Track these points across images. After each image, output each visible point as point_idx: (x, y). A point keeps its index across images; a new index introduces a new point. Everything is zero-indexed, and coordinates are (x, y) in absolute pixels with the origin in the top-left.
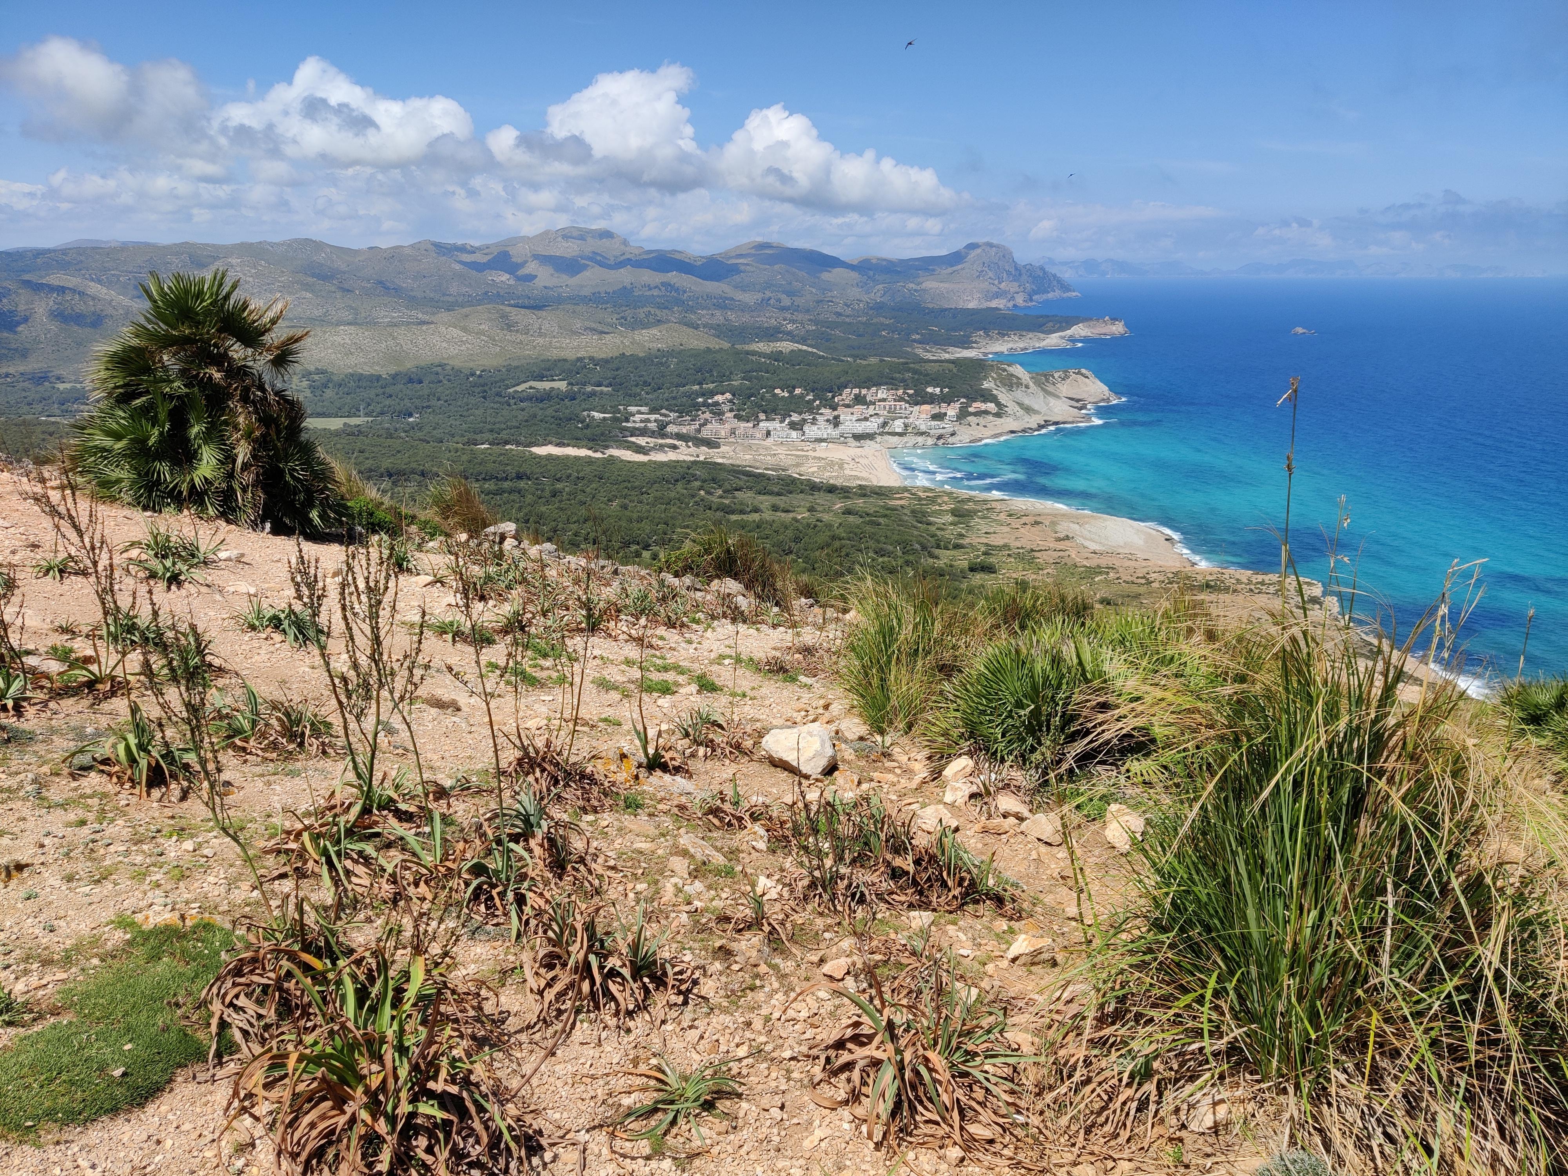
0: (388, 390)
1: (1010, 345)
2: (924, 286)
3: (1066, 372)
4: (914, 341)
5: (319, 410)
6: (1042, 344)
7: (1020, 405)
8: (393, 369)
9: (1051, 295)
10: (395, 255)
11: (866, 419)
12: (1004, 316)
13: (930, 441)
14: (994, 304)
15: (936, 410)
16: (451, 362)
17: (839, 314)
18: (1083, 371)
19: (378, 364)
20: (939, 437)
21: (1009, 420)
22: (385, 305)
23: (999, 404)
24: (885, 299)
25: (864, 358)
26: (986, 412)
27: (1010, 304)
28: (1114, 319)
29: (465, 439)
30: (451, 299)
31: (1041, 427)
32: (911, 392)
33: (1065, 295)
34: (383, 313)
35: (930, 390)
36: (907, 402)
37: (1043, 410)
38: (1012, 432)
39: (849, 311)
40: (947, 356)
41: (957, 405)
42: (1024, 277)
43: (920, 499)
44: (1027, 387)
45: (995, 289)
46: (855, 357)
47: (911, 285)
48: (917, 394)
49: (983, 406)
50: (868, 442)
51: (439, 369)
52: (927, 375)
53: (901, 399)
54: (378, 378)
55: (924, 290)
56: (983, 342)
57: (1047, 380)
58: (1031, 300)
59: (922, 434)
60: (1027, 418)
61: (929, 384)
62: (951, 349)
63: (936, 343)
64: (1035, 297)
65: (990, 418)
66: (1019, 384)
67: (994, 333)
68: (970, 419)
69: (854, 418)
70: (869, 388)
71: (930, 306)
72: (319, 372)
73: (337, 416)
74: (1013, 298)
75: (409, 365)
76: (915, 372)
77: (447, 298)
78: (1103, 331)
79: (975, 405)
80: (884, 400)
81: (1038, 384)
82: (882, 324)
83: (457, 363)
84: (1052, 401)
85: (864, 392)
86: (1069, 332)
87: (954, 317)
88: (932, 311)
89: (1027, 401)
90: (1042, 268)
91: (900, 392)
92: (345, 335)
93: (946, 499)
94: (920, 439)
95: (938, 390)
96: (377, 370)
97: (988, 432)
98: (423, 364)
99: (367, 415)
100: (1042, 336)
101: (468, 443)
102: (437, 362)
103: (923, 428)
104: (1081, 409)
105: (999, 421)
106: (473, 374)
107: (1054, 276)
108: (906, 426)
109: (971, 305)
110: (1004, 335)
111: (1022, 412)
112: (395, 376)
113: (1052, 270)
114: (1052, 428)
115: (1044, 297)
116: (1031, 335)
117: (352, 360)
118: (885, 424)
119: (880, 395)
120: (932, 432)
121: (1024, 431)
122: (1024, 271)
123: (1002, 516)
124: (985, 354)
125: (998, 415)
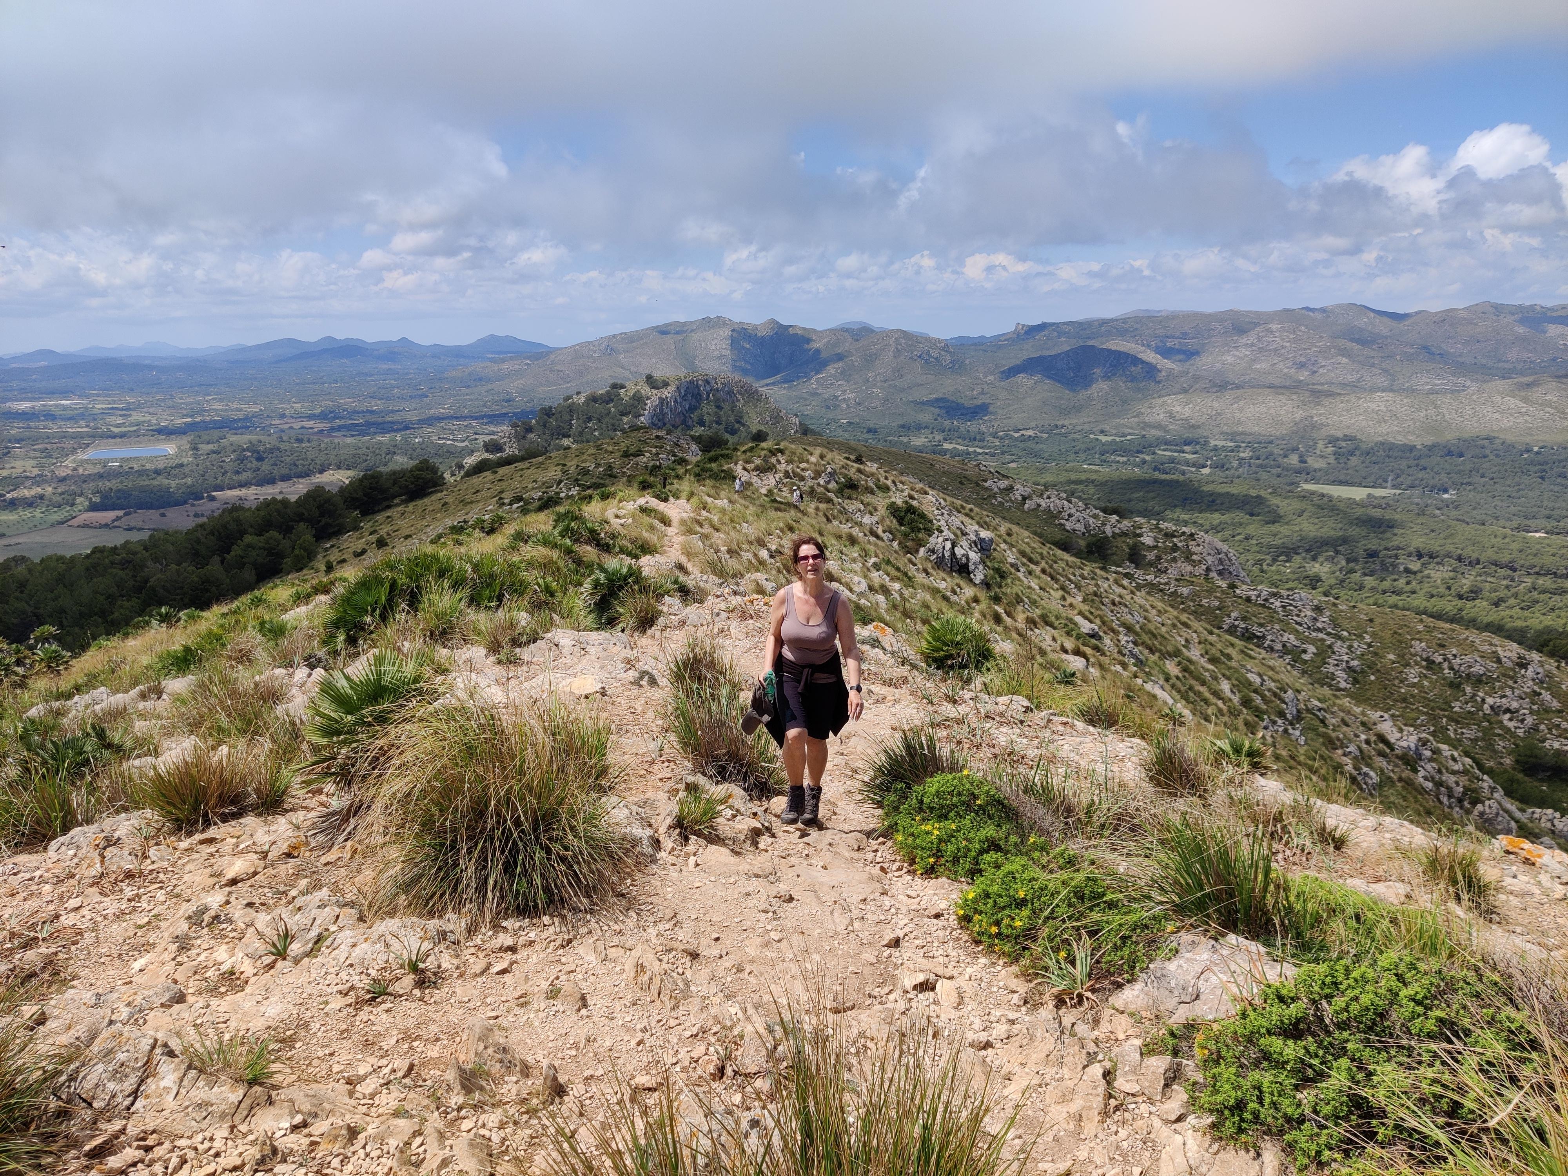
0: (1423, 462)
5: (1342, 478)
8: (1429, 440)
10: (1447, 318)
16: (1502, 436)
19: (1413, 433)
22: (1428, 371)
29: (1515, 524)
30: (1506, 366)
34: (1424, 380)
51: (1486, 442)
54: (1412, 448)
72: (1346, 438)
73: (1360, 485)
75: (1449, 436)
77: (1501, 365)
83: (1510, 438)
92: (1380, 402)
96: (1412, 439)
98: (1466, 436)
99: (1394, 487)
101: (1518, 529)
102: (1484, 434)
106: (1528, 451)
112: (1431, 448)
117: (1384, 428)
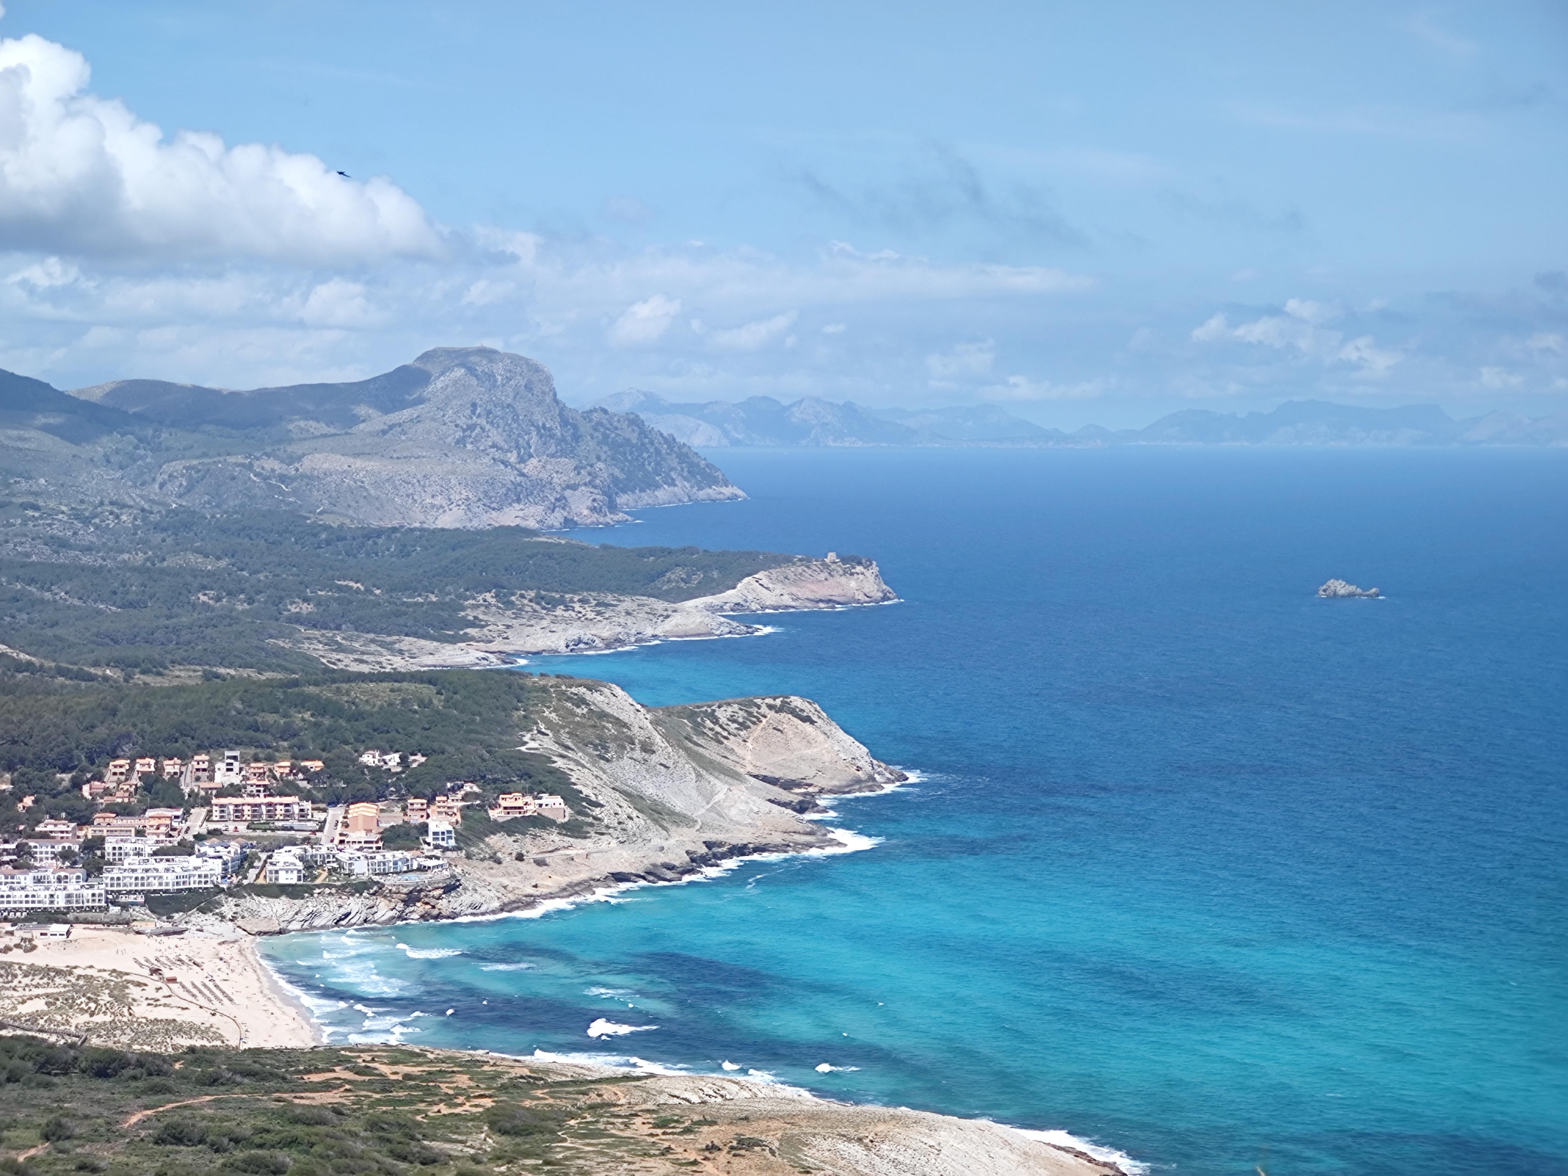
1: (575, 632)
2: (306, 465)
3: (747, 705)
4: (298, 619)
6: (663, 628)
7: (635, 799)
9: (663, 495)
11: (186, 849)
12: (549, 552)
13: (384, 910)
14: (510, 517)
15: (395, 818)
17: (63, 544)
18: (796, 701)
20: (411, 898)
21: (608, 843)
23: (572, 797)
24: (197, 501)
25: (156, 667)
26: (540, 822)
27: (556, 519)
28: (851, 560)
31: (697, 862)
32: (316, 765)
33: (702, 494)
35: (369, 759)
36: (307, 796)
37: (699, 813)
38: (619, 877)
39: (88, 535)
40: (399, 663)
41: (456, 803)
42: (588, 445)
43: (386, 1085)
44: (648, 749)
45: (511, 476)
46: (128, 665)
47: (270, 464)
48: (331, 771)
49: (531, 806)
50: (196, 918)
52: (357, 716)
53: (286, 788)
55: (309, 478)
56: (496, 622)
57: (698, 728)
58: (613, 507)
59: (359, 888)
60: (656, 838)
61: (365, 742)
62: (407, 643)
63: (361, 626)
64: (622, 499)
65: (554, 838)
66: (625, 741)
67: (525, 598)
68: (496, 840)
69: (149, 845)
70: (185, 758)
71: (333, 521)
74: (561, 502)
76: (322, 708)
78: (824, 592)
79: (507, 801)
80: (234, 791)
81: (677, 740)
82: (195, 573)
84: (720, 787)
85: (171, 767)
86: (731, 596)
87: (404, 551)
88: (338, 536)
89: (649, 789)
90: (634, 421)
91: (282, 767)
93: (463, 1081)
94: (355, 905)
95: (393, 759)
97: (550, 881)
100: (660, 605)
103: (361, 869)
104: (801, 808)
105: (579, 847)
107: (670, 441)
108: (310, 865)
109: (448, 520)
110: (553, 604)
111: (641, 820)
113: (662, 425)
114: (732, 863)
115: (646, 498)
116: (628, 603)
118: (244, 861)
119: (222, 778)
120: (389, 881)
121: (651, 873)
122: (585, 428)
123: (640, 1128)
124: (507, 657)
125: (574, 830)
